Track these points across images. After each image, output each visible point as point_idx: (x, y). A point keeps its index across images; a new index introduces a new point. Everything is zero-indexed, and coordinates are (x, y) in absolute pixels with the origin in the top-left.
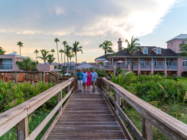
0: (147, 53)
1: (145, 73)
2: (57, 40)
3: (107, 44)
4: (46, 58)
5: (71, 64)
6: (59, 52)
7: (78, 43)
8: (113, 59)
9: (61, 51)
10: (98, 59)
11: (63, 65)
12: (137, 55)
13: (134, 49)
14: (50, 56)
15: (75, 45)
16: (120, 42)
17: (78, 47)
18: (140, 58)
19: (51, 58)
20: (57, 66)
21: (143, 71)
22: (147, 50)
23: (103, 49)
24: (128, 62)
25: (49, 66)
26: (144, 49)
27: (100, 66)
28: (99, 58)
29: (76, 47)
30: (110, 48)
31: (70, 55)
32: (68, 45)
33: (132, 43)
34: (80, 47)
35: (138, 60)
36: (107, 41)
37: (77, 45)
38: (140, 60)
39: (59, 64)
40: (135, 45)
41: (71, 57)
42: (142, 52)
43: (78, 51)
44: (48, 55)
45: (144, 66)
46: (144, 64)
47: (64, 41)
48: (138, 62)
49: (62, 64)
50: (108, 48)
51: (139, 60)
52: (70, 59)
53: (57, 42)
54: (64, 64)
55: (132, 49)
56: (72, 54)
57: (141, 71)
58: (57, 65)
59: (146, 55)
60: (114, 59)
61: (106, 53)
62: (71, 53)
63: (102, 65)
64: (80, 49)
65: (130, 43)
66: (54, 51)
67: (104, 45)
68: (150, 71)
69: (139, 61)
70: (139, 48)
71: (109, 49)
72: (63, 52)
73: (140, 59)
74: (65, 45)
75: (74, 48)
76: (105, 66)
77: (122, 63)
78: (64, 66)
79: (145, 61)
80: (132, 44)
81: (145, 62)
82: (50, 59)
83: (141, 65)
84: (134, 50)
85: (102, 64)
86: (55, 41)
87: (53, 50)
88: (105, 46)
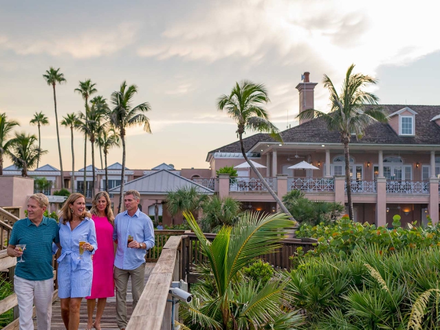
0: (413, 134)
1: (407, 211)
2: (54, 77)
3: (247, 93)
4: (5, 148)
5: (109, 172)
6: (64, 123)
7: (132, 89)
8: (275, 154)
9: (70, 121)
10: (219, 153)
11: (78, 179)
12: (372, 141)
13: (353, 115)
14: (22, 141)
15: (123, 97)
16: (306, 88)
17: (133, 107)
18: (386, 153)
19: (25, 148)
20: (53, 179)
21: (395, 205)
22: (413, 118)
23: (232, 115)
24: (336, 167)
25: (12, 181)
26: (401, 117)
27: (224, 182)
28: (224, 149)
29: (125, 107)
30: (260, 112)
31: (102, 137)
32: (99, 98)
33: (346, 92)
34: (142, 107)
35: (377, 162)
36: (247, 85)
37: (128, 96)
38: (387, 158)
39: (62, 171)
40: (359, 99)
41: (107, 145)
42: (394, 128)
43: (131, 122)
44: (14, 137)
45: (403, 183)
46: (403, 178)
47: (84, 81)
48: (376, 169)
49: (73, 171)
50: (253, 109)
51: (381, 158)
52: (106, 152)
53: (57, 82)
54: (83, 174)
55: (348, 116)
56: (110, 134)
57: (388, 205)
58: (56, 176)
59: (408, 140)
60: (279, 157)
61: (241, 130)
62: (106, 129)
63: (232, 181)
64: (138, 112)
65: (340, 93)
66: (45, 122)
67: (235, 97)
68: (426, 206)
69: (381, 165)
70: (375, 111)
71: (254, 115)
72: (78, 123)
73: (384, 155)
74: (86, 96)
75: (117, 109)
76: (242, 185)
77: (314, 170)
78: (82, 179)
79: (406, 162)
80: (347, 97)
81: (408, 169)
82: (23, 151)
83: (388, 180)
84: (353, 121)
85: (232, 175)
86: (49, 82)
87: (42, 116)
88: (237, 102)
